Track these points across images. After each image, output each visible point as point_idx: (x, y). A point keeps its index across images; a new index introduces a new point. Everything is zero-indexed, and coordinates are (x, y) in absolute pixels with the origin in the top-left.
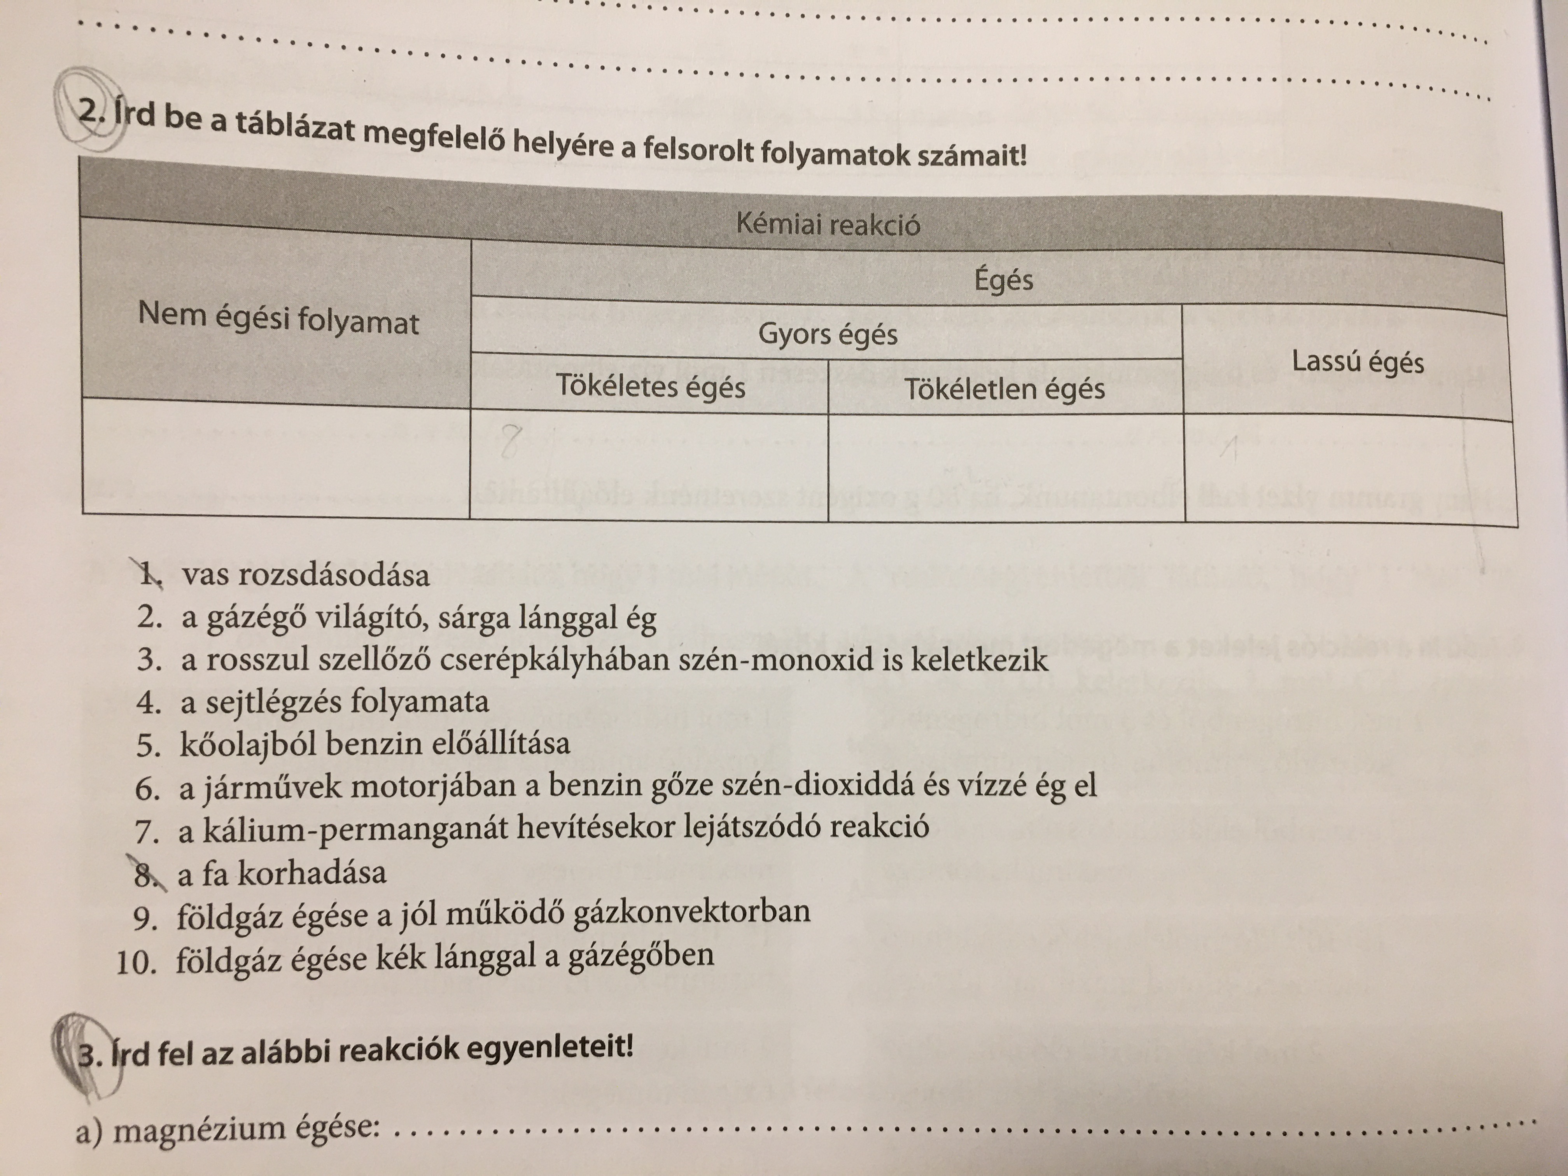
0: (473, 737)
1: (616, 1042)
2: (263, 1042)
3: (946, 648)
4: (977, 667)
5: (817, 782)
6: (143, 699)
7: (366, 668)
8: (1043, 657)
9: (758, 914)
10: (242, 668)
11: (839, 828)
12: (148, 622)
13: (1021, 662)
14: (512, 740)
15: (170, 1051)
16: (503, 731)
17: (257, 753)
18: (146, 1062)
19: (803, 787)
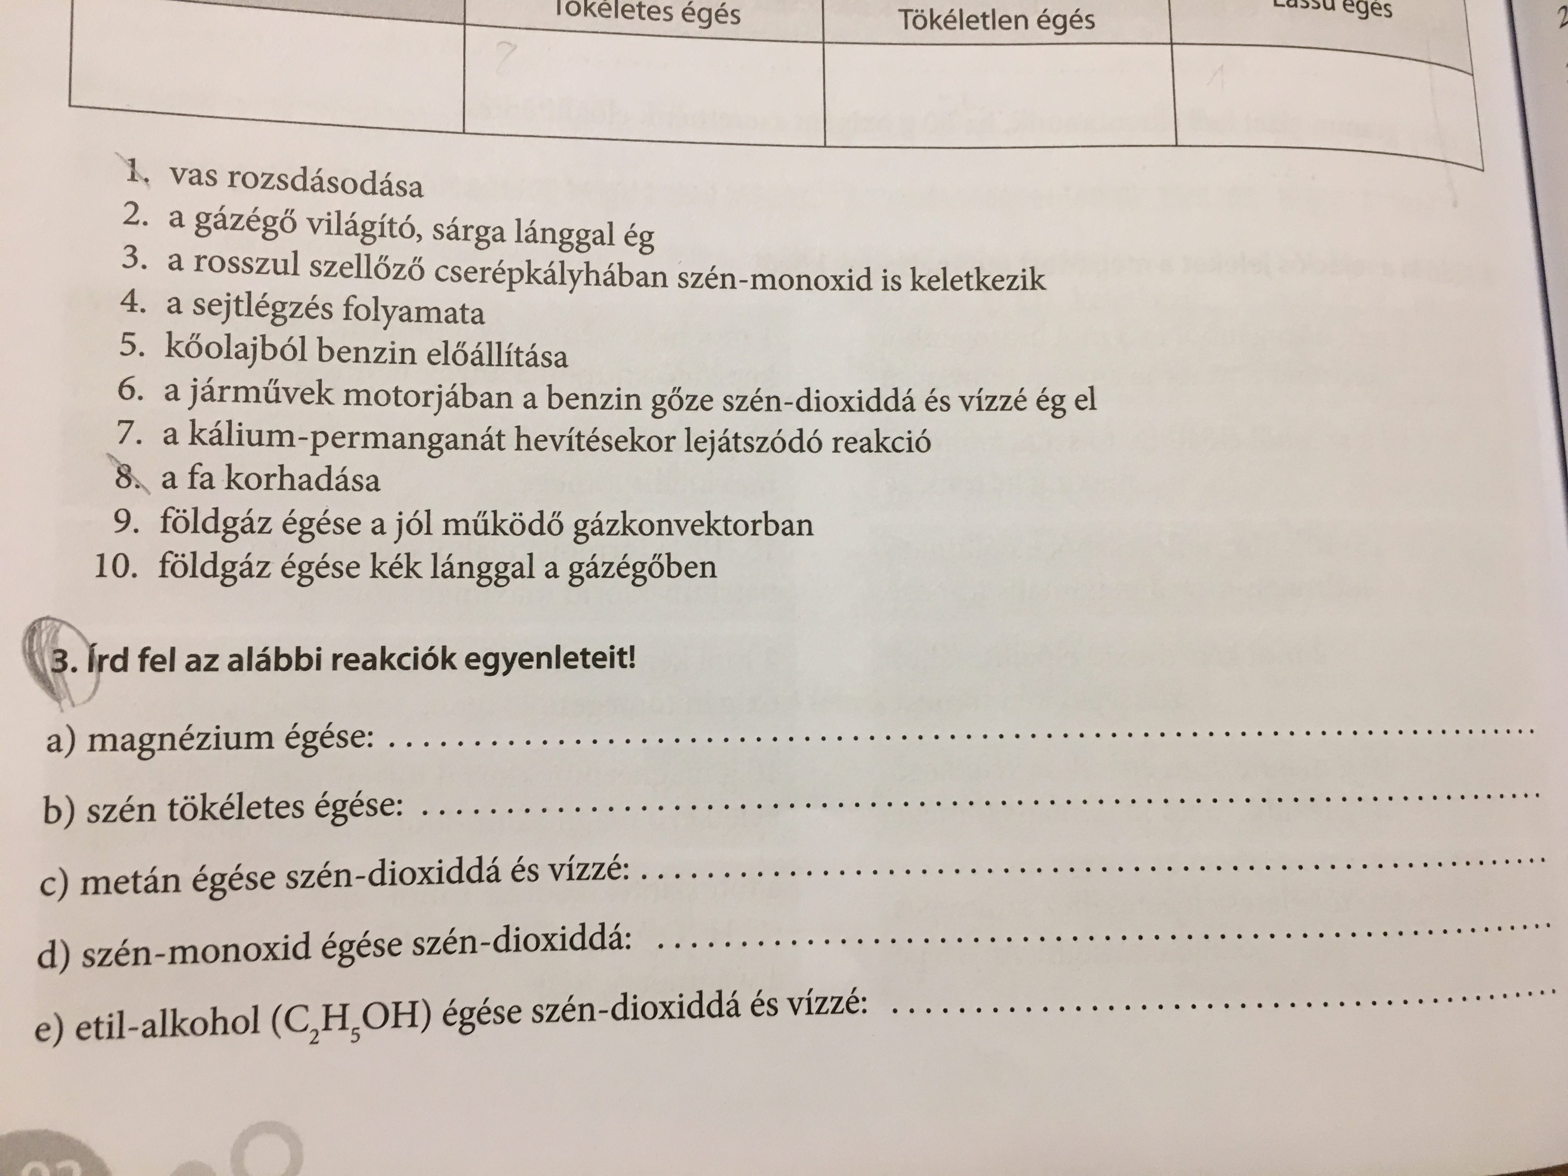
0: (469, 348)
1: (618, 653)
2: (250, 649)
3: (944, 269)
4: (976, 287)
5: (818, 398)
6: (127, 297)
7: (359, 276)
8: (1040, 276)
9: (761, 528)
10: (230, 271)
11: (841, 444)
12: (133, 220)
13: (1019, 282)
14: (509, 353)
15: (151, 657)
16: (499, 344)
17: (246, 357)
18: (125, 668)
19: (804, 404)
